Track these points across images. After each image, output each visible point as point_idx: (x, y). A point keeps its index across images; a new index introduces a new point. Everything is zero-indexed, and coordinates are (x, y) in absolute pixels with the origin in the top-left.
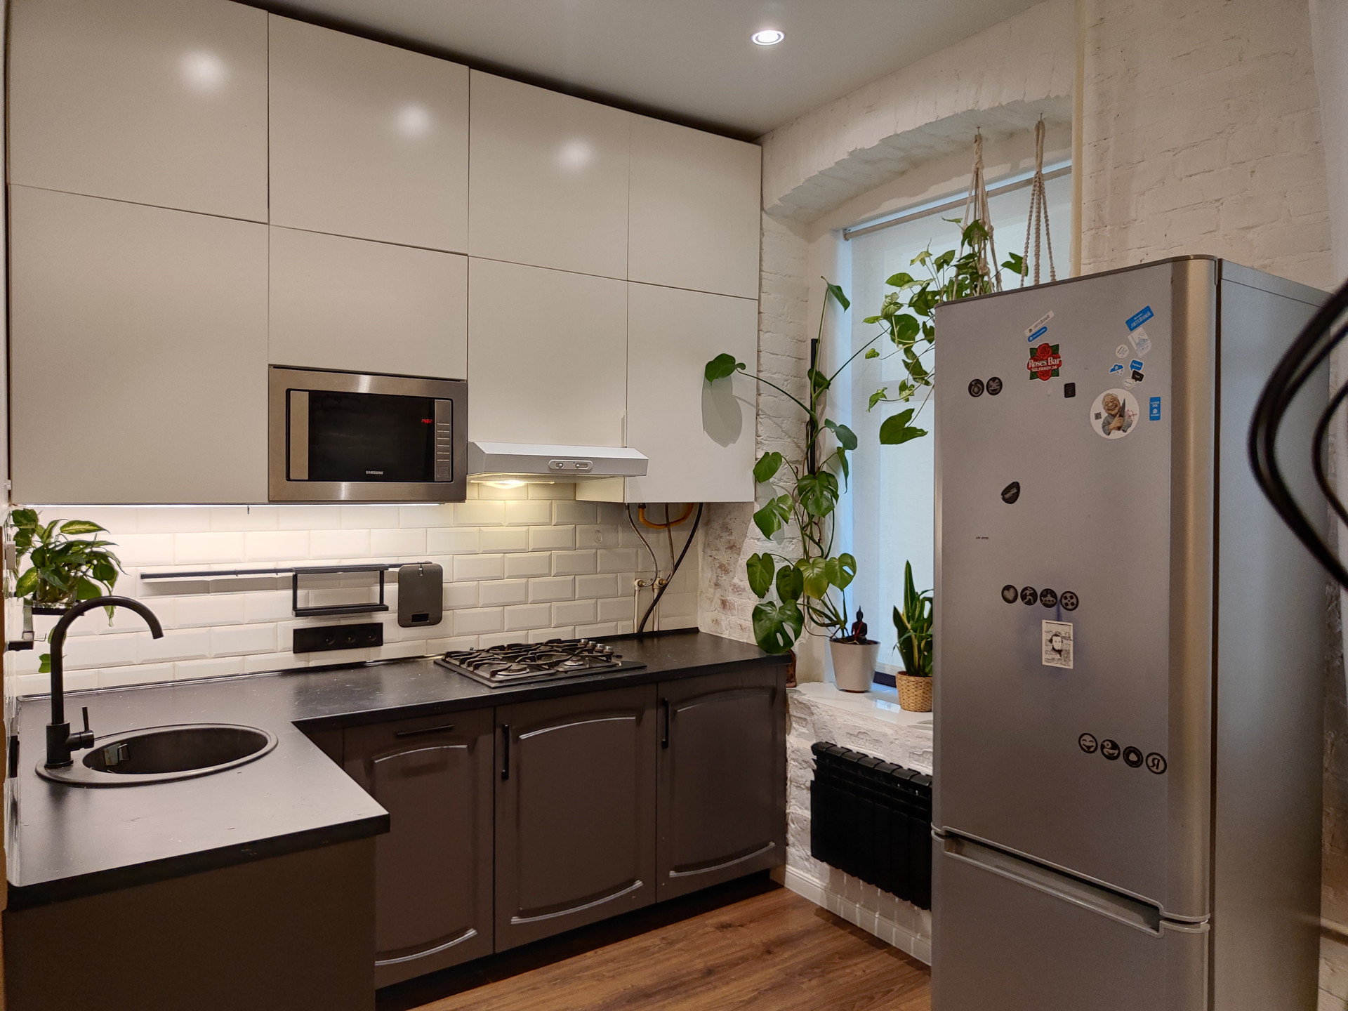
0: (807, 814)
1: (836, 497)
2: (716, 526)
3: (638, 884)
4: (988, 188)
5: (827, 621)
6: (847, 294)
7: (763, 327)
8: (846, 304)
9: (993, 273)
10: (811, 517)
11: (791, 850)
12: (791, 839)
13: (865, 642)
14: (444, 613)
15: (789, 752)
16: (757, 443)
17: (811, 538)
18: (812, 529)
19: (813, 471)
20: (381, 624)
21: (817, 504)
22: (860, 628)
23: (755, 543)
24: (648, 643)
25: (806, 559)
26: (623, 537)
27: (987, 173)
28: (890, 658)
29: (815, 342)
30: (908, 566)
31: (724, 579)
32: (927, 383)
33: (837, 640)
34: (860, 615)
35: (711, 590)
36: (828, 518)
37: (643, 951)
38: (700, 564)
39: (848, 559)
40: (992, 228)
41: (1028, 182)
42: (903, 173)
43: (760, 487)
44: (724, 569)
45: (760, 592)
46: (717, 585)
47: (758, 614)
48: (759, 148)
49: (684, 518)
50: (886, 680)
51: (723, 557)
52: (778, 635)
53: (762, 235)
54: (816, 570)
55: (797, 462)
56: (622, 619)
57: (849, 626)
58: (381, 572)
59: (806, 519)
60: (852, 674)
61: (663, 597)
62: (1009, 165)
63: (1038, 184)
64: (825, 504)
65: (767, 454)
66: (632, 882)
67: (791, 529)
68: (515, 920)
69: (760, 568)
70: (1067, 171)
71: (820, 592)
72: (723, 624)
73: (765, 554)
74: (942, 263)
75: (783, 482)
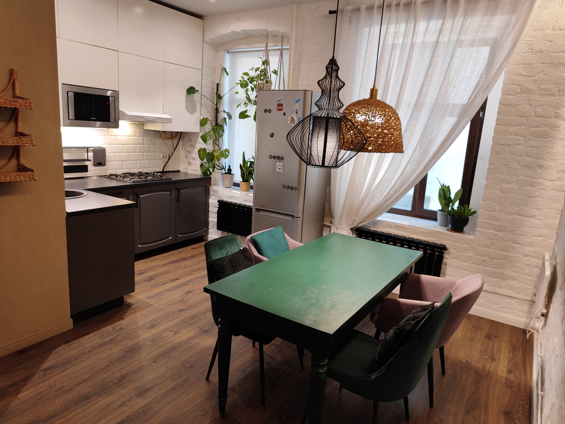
0: (216, 220)
1: (224, 132)
2: (186, 139)
3: (171, 238)
4: (269, 48)
5: (220, 168)
6: (228, 71)
7: (203, 78)
8: (228, 74)
9: (269, 74)
10: (216, 138)
11: (210, 230)
12: (210, 227)
13: (231, 174)
14: (107, 163)
15: (210, 204)
16: (201, 114)
17: (216, 144)
18: (217, 141)
19: (217, 124)
20: (87, 166)
21: (218, 134)
22: (230, 170)
23: (200, 144)
24: (165, 174)
25: (214, 150)
26: (159, 141)
27: (269, 44)
28: (238, 178)
29: (218, 84)
30: (244, 152)
31: (189, 155)
32: (252, 103)
33: (223, 174)
34: (229, 166)
35: (185, 159)
36: (221, 139)
37: (173, 254)
38: (181, 151)
39: (227, 150)
40: (269, 62)
41: (279, 49)
42: (246, 38)
43: (202, 128)
44: (189, 152)
45: (202, 160)
46: (186, 157)
47: (202, 165)
48: (203, 21)
49: (176, 136)
50: (237, 185)
51: (189, 149)
52: (208, 171)
53: (203, 49)
54: (218, 153)
55: (212, 121)
56: (158, 167)
57: (226, 170)
58: (87, 149)
59: (214, 138)
60: (227, 183)
61: (170, 161)
62: (274, 44)
63: (281, 51)
64: (220, 134)
65: (204, 118)
66: (169, 237)
67: (210, 142)
68: (139, 246)
69: (202, 153)
70: (288, 49)
71: (219, 160)
72: (189, 169)
73: (204, 148)
74: (257, 70)
75: (208, 127)
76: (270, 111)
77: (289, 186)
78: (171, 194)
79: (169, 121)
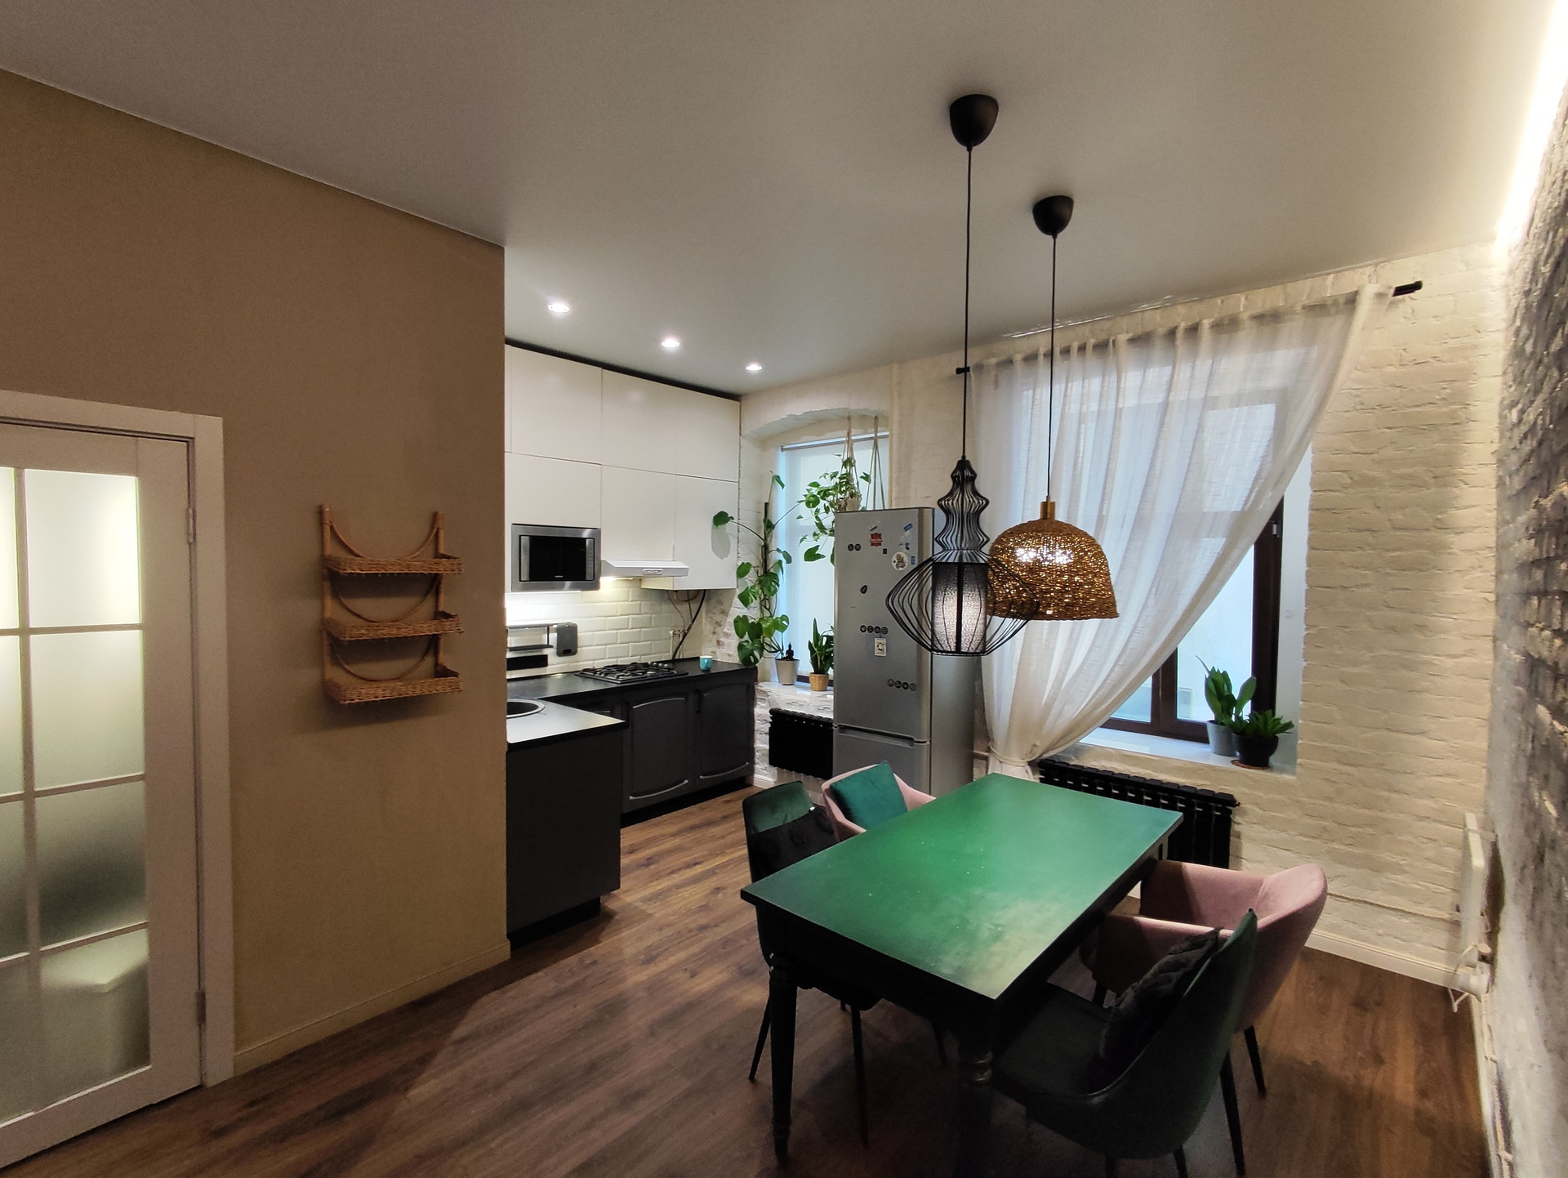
0: (767, 747)
1: (778, 586)
2: (713, 601)
3: (686, 781)
4: (853, 438)
5: (773, 650)
6: (783, 480)
7: (741, 497)
8: (783, 486)
9: (855, 482)
10: (765, 596)
11: (757, 767)
12: (757, 760)
13: (792, 660)
14: (579, 649)
15: (755, 716)
16: (738, 557)
17: (765, 607)
18: (766, 603)
19: (766, 572)
20: (547, 656)
21: (769, 590)
22: (790, 653)
23: (737, 609)
24: (677, 664)
25: (762, 619)
26: (667, 608)
27: (853, 431)
28: (805, 666)
29: (766, 504)
30: (815, 620)
31: (718, 629)
32: (826, 534)
33: (779, 659)
34: (790, 646)
35: (711, 636)
36: (773, 598)
37: (691, 813)
38: (705, 623)
39: (785, 618)
40: (855, 461)
41: (871, 438)
42: (813, 424)
43: (740, 580)
44: (719, 624)
45: (741, 636)
46: (714, 633)
47: (741, 647)
48: (738, 403)
49: (695, 598)
50: (804, 679)
51: (718, 618)
52: (751, 657)
53: (740, 448)
54: (768, 624)
55: (758, 567)
56: (664, 652)
57: (785, 652)
58: (548, 628)
59: (762, 597)
60: (786, 675)
61: (685, 640)
62: (862, 430)
63: (875, 440)
64: (773, 589)
65: (743, 563)
66: (682, 781)
67: (755, 603)
68: (631, 798)
69: (741, 624)
70: (886, 437)
71: (770, 635)
72: (718, 654)
73: (744, 616)
74: (834, 476)
75: (751, 579)
76: (858, 547)
77: (900, 683)
78: (686, 699)
79: (683, 572)
